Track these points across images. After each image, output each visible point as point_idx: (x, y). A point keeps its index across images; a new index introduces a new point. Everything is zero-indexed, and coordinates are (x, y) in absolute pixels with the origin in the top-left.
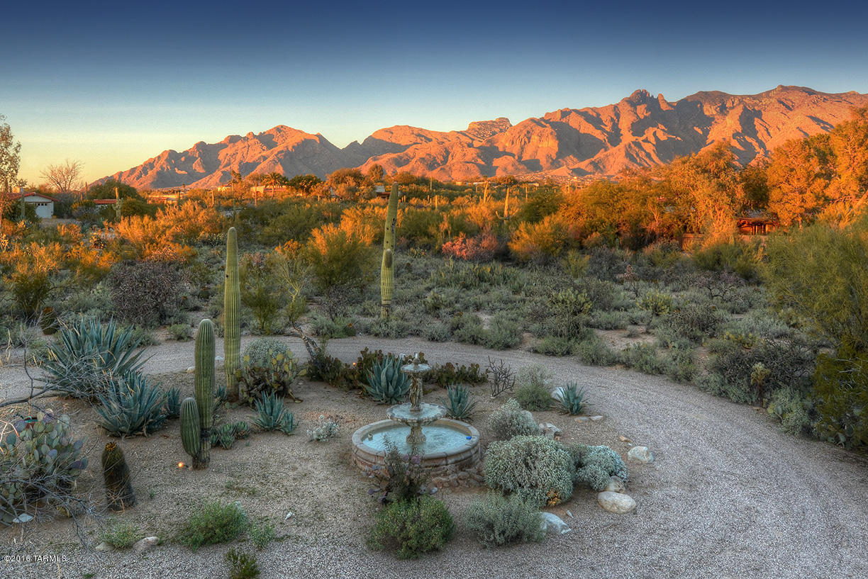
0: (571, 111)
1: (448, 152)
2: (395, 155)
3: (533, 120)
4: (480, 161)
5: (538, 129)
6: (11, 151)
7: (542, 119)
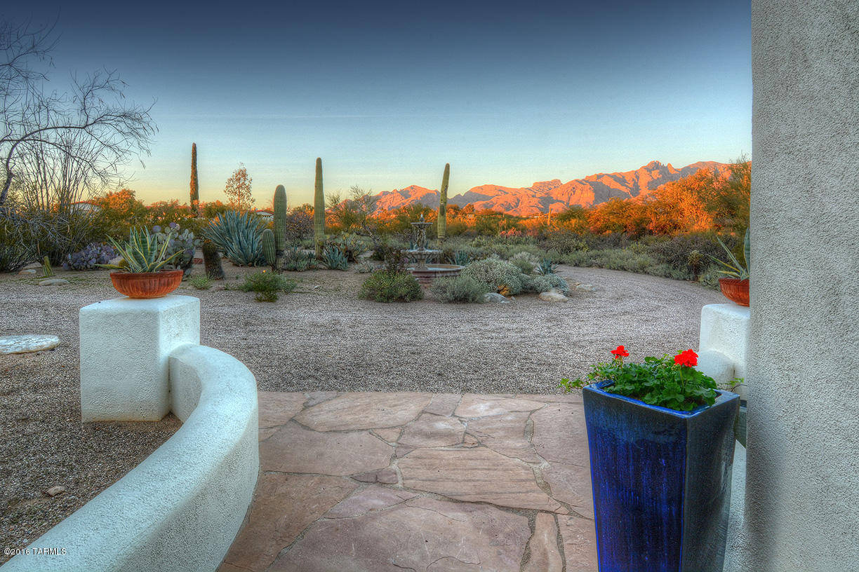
0: (603, 175)
1: (519, 200)
2: (484, 202)
3: (577, 181)
4: (540, 206)
5: (580, 186)
6: (247, 182)
7: (583, 180)
